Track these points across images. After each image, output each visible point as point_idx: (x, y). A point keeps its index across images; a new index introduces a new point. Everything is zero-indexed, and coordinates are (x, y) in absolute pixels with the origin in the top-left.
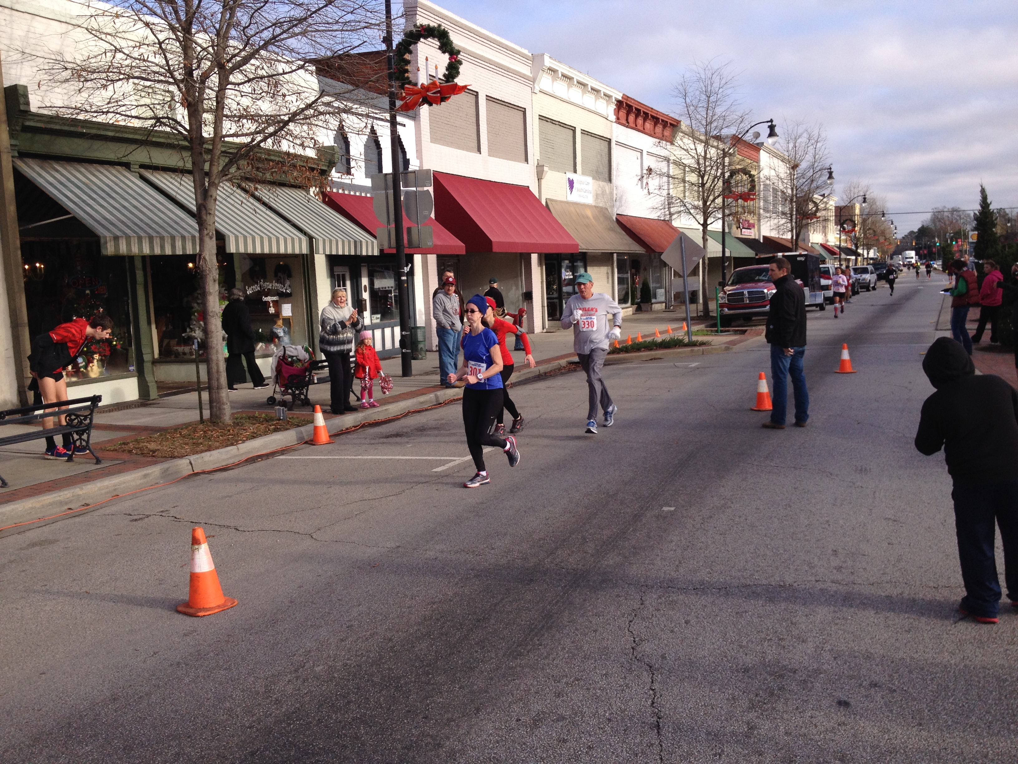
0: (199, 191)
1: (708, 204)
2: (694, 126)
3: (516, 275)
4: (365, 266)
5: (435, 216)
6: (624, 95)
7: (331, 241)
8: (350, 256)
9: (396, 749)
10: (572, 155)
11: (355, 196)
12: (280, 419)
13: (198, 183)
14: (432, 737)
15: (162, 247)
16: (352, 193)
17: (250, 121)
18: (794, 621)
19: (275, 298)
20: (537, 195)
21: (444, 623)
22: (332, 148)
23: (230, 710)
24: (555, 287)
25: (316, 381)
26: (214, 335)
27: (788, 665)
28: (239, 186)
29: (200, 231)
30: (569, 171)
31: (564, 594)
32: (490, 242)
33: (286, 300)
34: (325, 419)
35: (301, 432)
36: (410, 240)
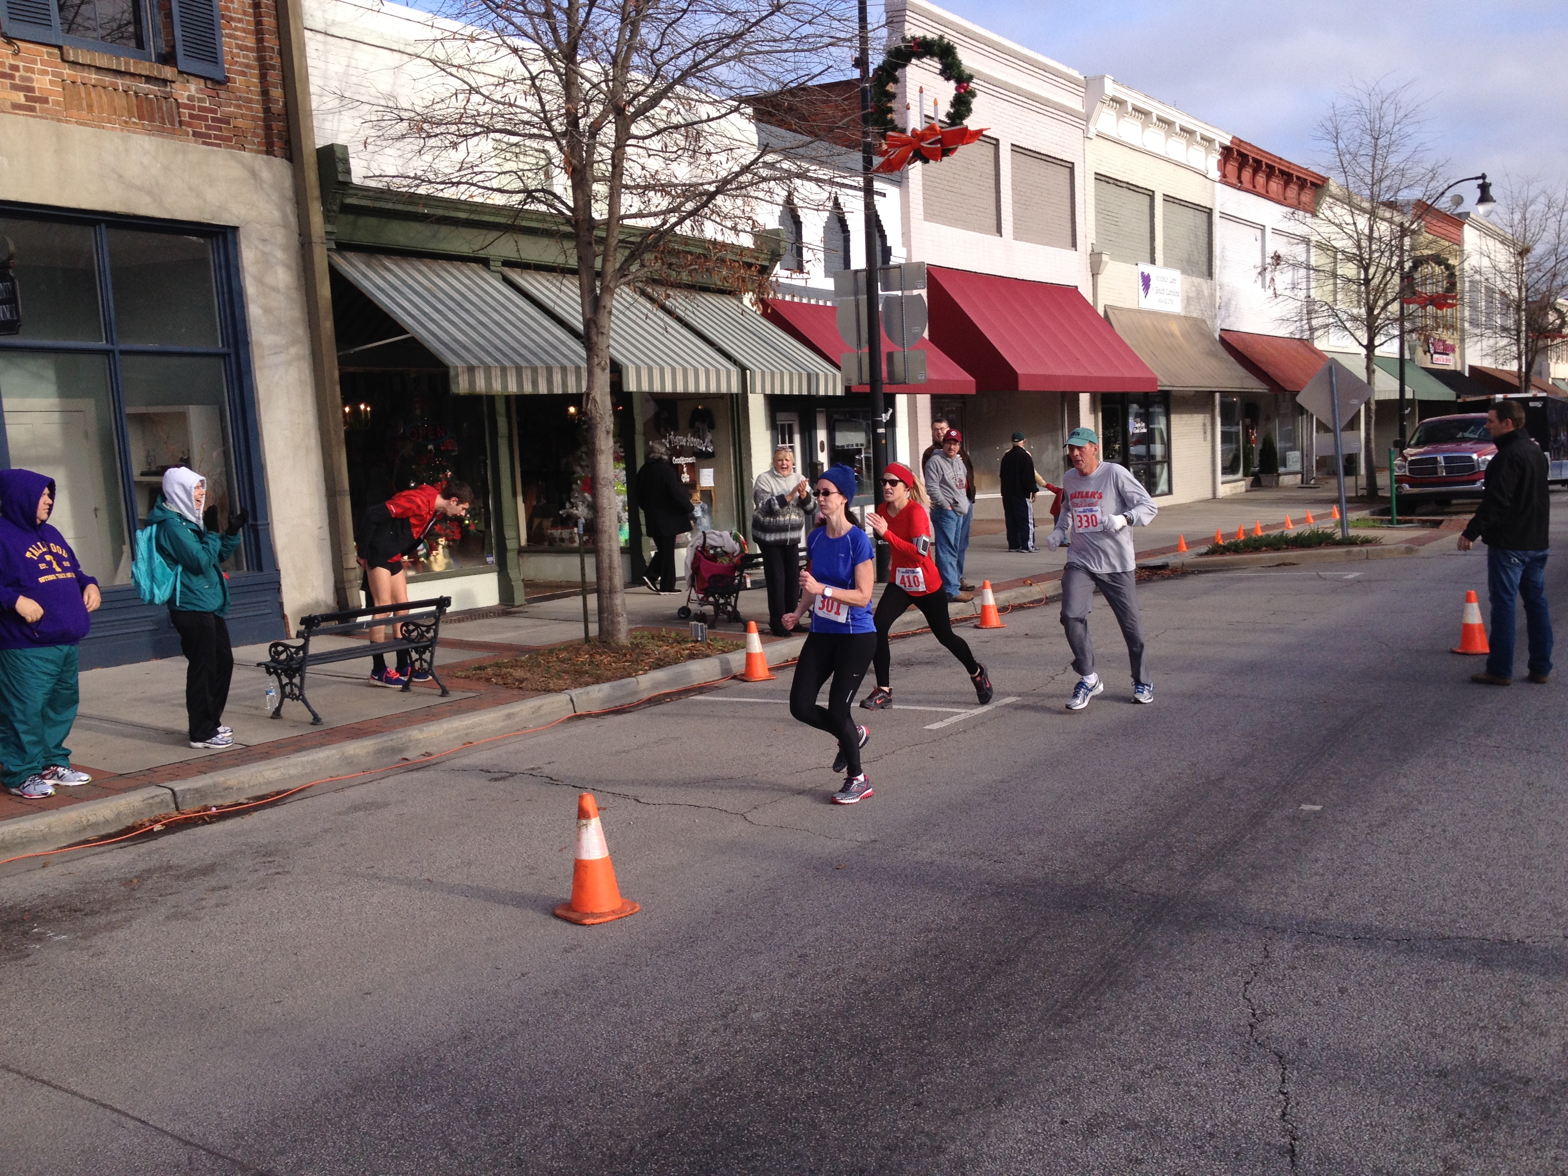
0: (587, 300)
1: (1376, 312)
2: (1351, 186)
3: (1054, 427)
4: (822, 411)
5: (930, 335)
6: (1234, 137)
7: (773, 374)
8: (800, 397)
9: (874, 1149)
10: (1148, 235)
11: (809, 305)
13: (586, 287)
14: (927, 1135)
15: (535, 383)
16: (805, 301)
17: (659, 194)
18: (1526, 1000)
19: (690, 460)
20: (1090, 300)
21: (945, 962)
22: (776, 232)
23: (628, 1067)
24: (1117, 446)
25: (749, 586)
26: (606, 512)
27: (1514, 1071)
28: (643, 293)
29: (589, 360)
30: (1144, 261)
31: (1138, 931)
32: (1014, 374)
33: (706, 462)
34: (763, 642)
35: (728, 662)
36: (891, 373)
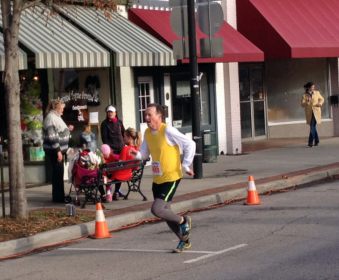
0: (5, 17)
4: (167, 75)
5: (237, 26)
7: (130, 54)
8: (148, 67)
11: (159, 11)
12: (70, 216)
13: (5, 9)
16: (157, 9)
19: (84, 107)
28: (55, 10)
29: (6, 52)
32: (289, 48)
33: (95, 108)
35: (86, 227)
36: (202, 51)
